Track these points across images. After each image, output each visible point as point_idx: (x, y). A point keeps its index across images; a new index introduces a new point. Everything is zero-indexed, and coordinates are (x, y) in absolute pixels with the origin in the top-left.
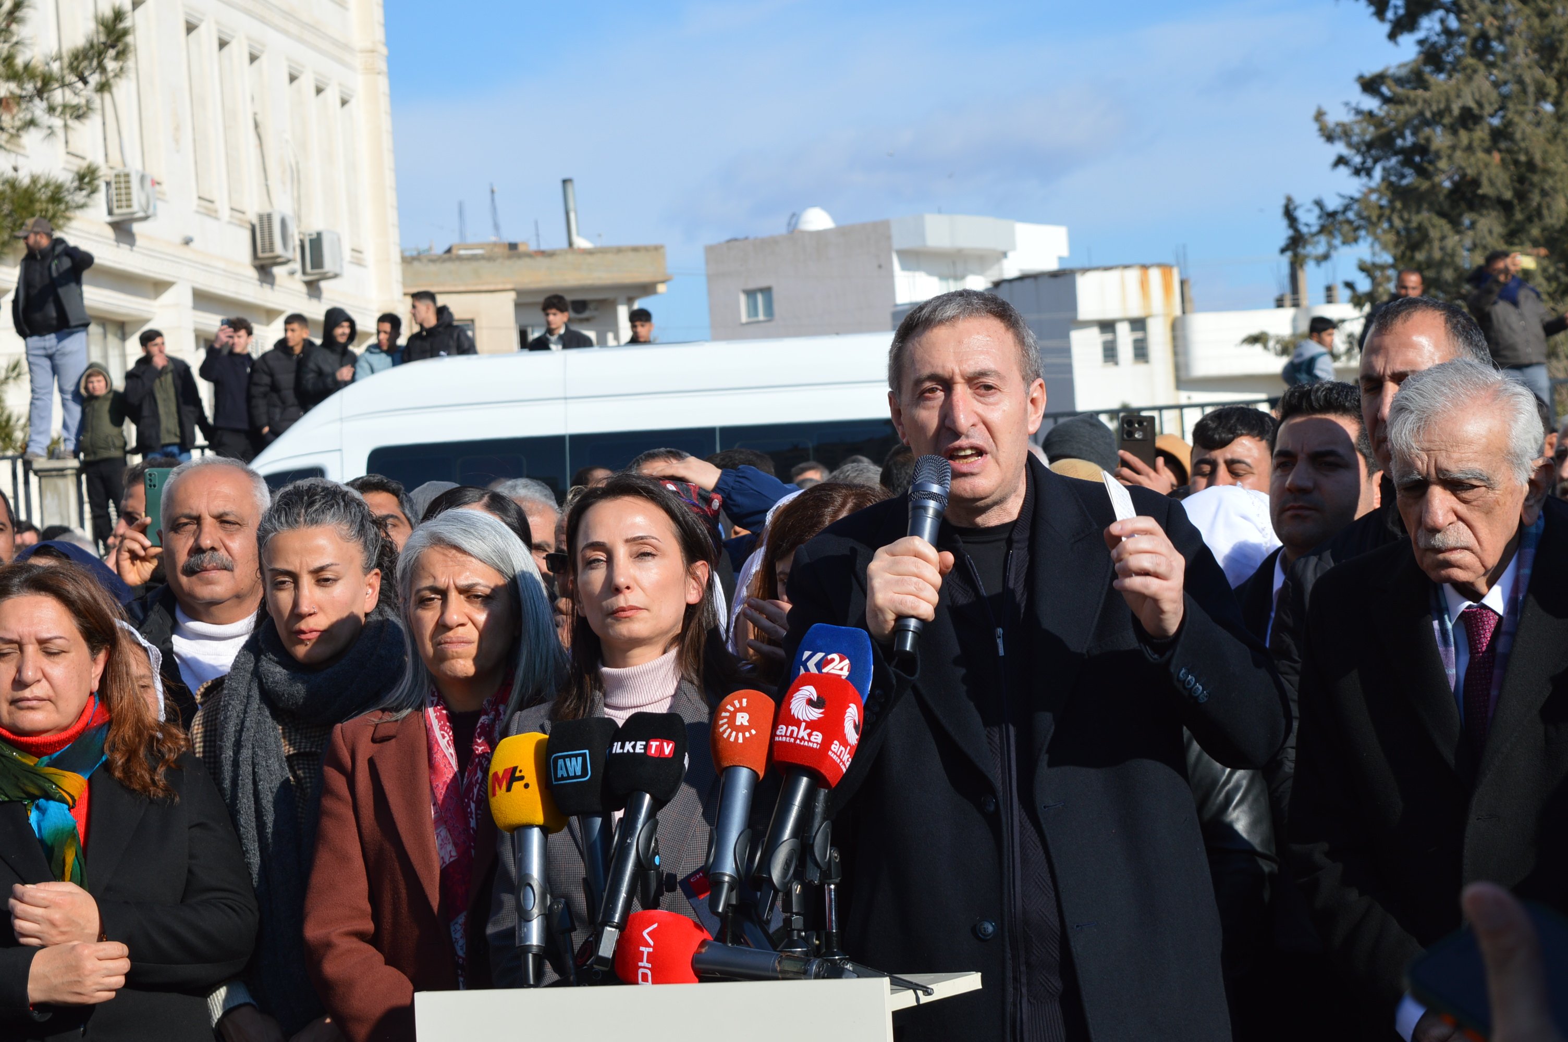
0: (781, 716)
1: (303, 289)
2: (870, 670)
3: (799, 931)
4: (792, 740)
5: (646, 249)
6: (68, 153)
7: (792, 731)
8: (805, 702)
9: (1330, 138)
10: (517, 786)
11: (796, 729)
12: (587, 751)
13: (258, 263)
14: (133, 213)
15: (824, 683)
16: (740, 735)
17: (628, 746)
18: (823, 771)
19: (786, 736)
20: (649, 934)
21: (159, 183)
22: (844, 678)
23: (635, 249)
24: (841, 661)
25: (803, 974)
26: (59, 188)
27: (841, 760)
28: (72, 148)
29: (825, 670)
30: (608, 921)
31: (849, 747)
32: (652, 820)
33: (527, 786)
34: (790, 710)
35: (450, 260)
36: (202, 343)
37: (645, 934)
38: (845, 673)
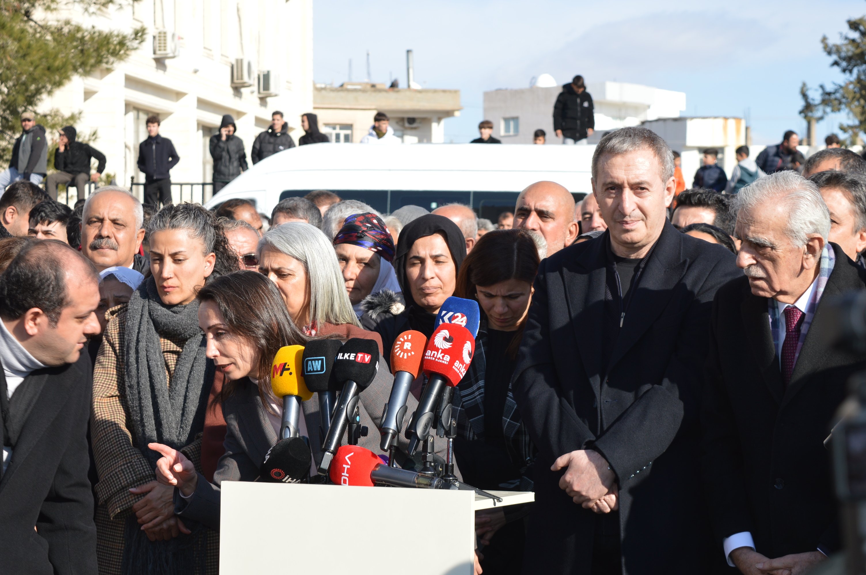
0: (429, 345)
1: (258, 101)
2: (478, 323)
3: (430, 462)
4: (434, 359)
5: (450, 91)
6: (134, 19)
7: (434, 354)
8: (442, 338)
9: (829, 53)
10: (286, 373)
11: (436, 353)
12: (324, 358)
13: (234, 85)
14: (167, 54)
15: (452, 328)
16: (406, 354)
17: (346, 356)
18: (449, 377)
19: (430, 356)
20: (349, 458)
21: (182, 39)
22: (463, 326)
23: (444, 91)
24: (462, 317)
25: (429, 486)
26: (124, 37)
27: (460, 372)
28: (137, 16)
29: (453, 322)
30: (327, 449)
31: (465, 365)
32: (356, 397)
33: (291, 374)
34: (434, 343)
35: (342, 90)
36: (201, 127)
37: (346, 458)
38: (464, 324)
